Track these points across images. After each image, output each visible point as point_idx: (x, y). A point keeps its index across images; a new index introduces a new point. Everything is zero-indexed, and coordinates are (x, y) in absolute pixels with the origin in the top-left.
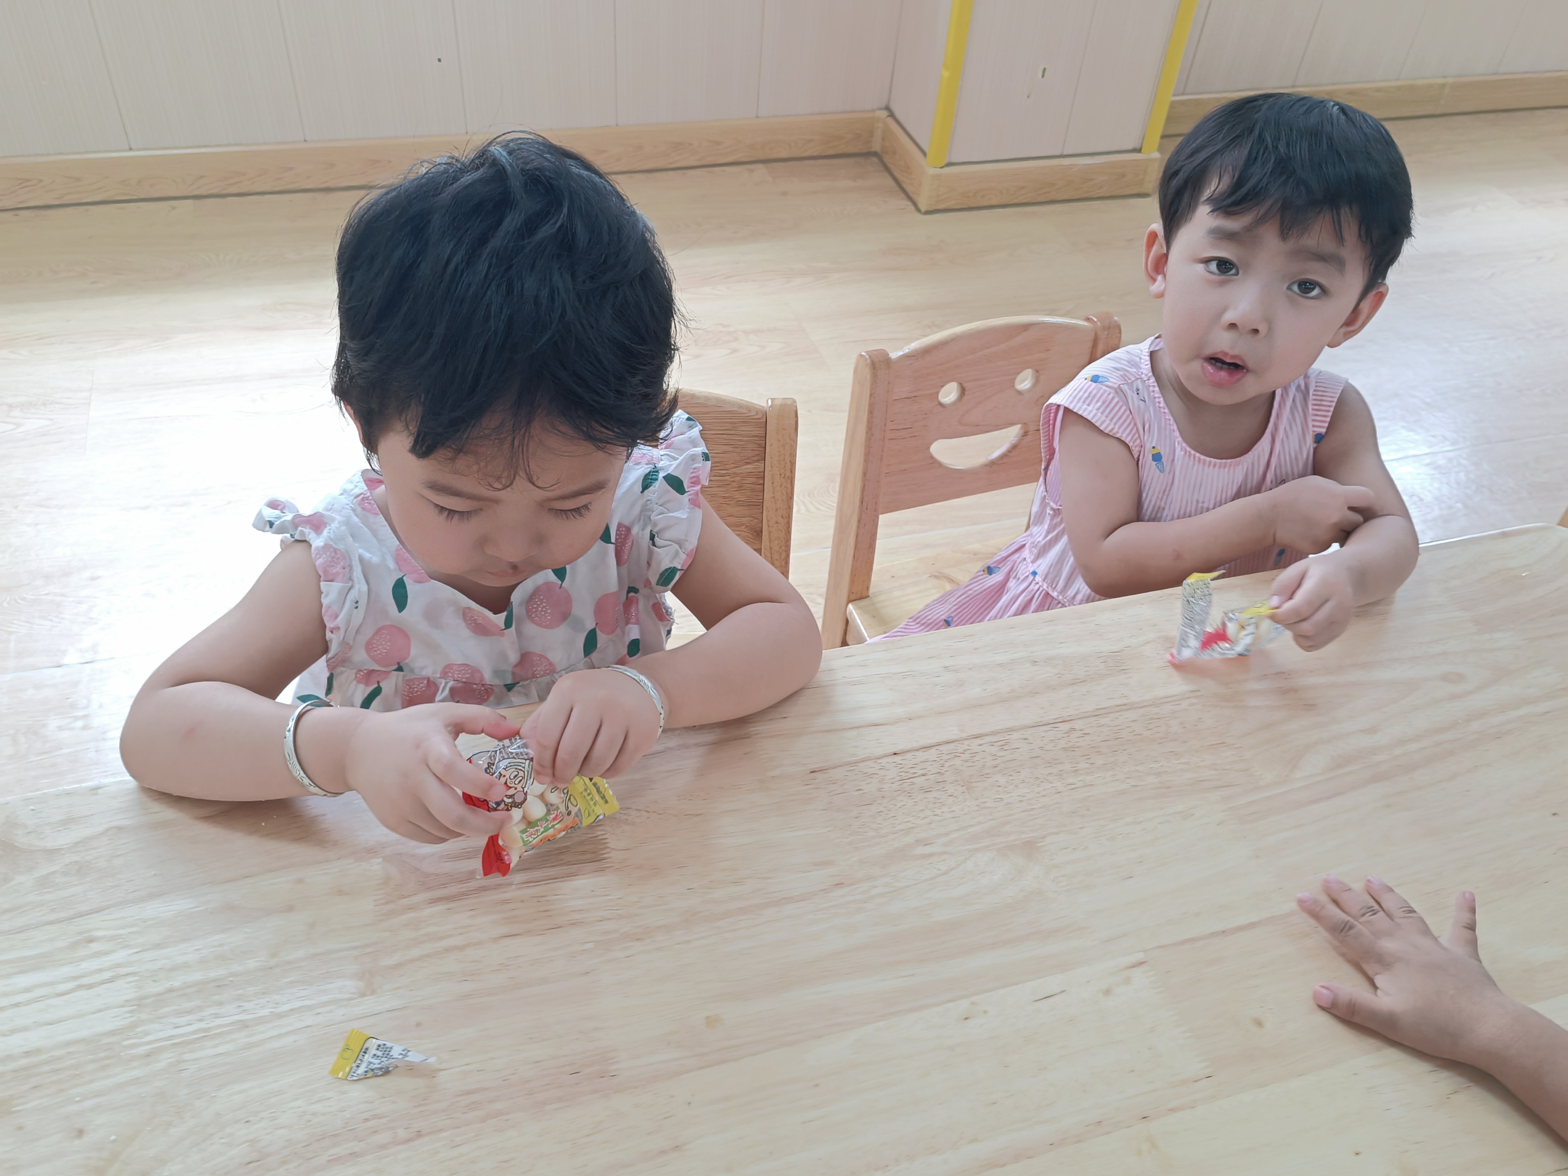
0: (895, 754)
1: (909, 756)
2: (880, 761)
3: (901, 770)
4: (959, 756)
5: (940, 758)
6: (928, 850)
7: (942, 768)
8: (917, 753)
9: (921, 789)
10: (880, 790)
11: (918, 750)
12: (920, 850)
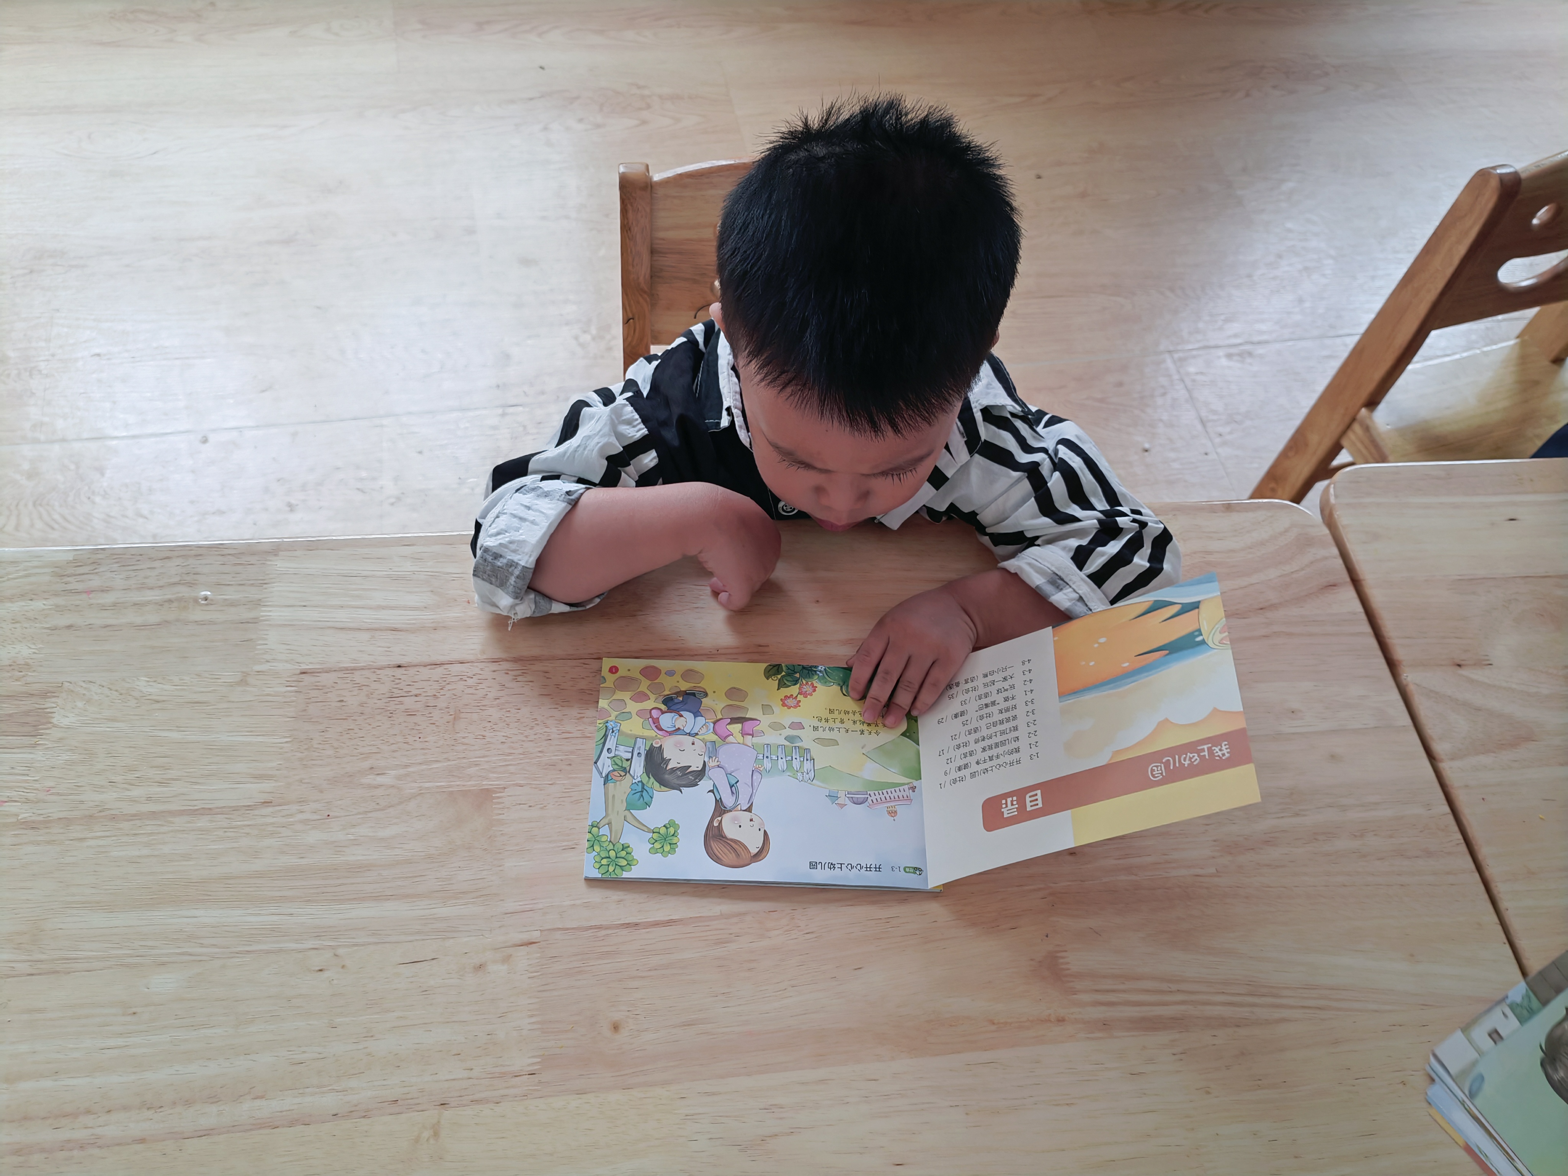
0: (399, 666)
1: (412, 671)
2: (379, 672)
3: (396, 686)
4: (466, 680)
5: (444, 679)
6: (380, 780)
7: (441, 691)
8: (421, 669)
9: (406, 710)
10: (361, 705)
11: (425, 666)
12: (370, 779)
